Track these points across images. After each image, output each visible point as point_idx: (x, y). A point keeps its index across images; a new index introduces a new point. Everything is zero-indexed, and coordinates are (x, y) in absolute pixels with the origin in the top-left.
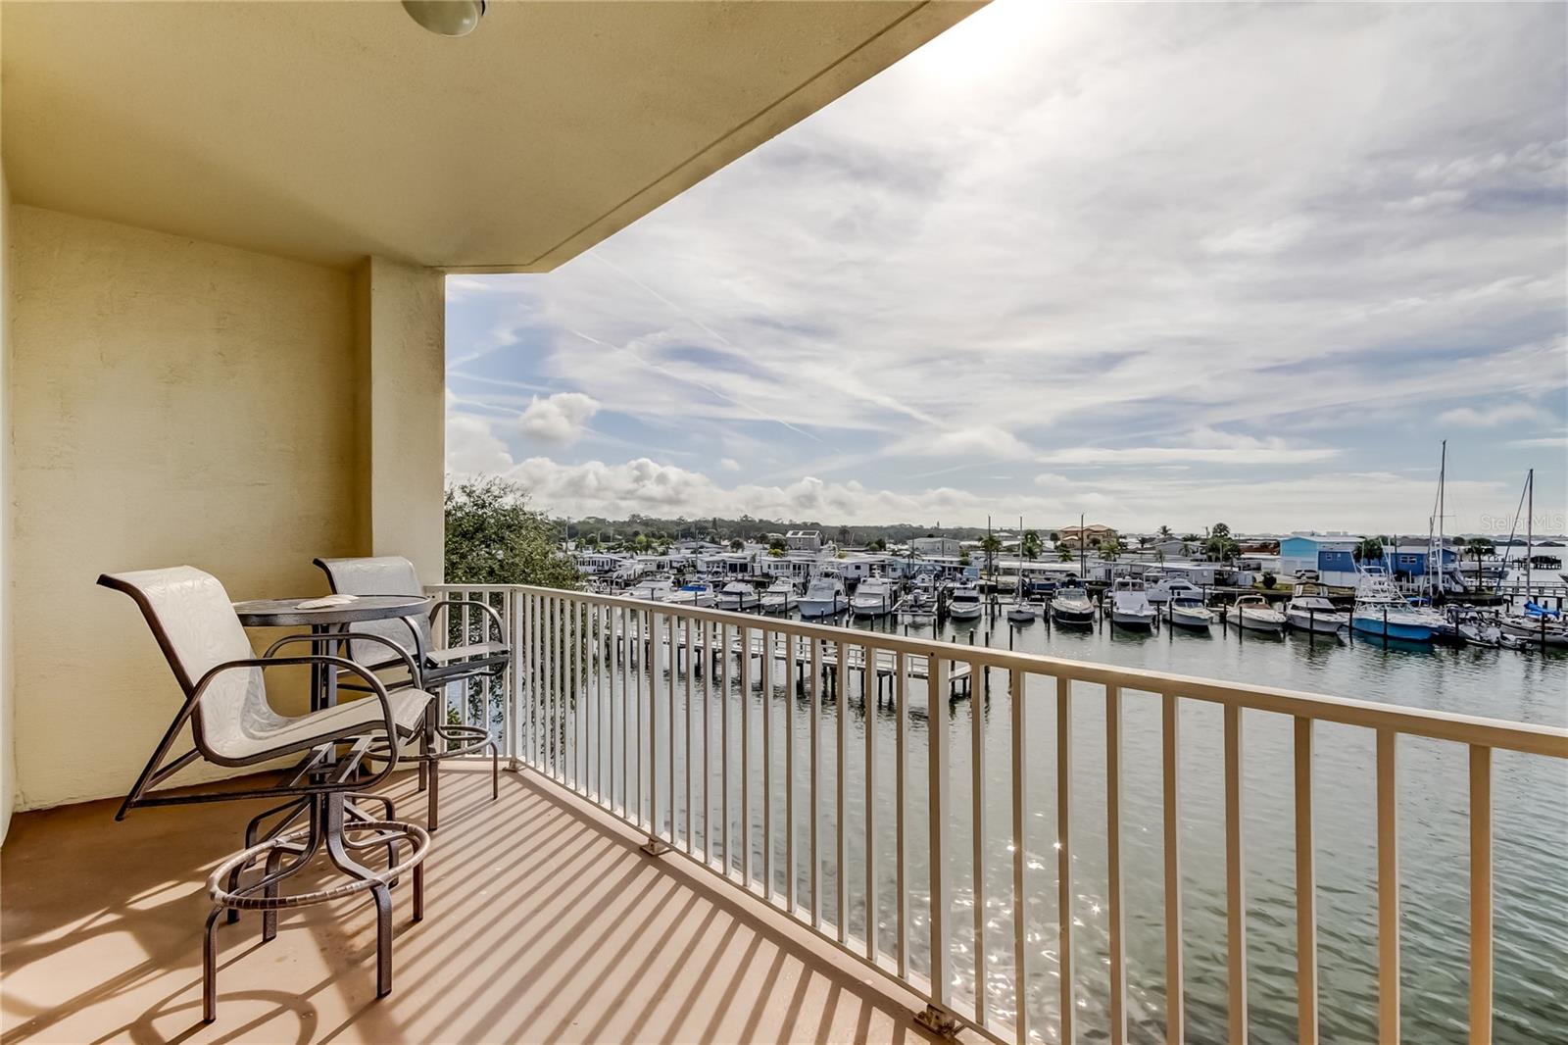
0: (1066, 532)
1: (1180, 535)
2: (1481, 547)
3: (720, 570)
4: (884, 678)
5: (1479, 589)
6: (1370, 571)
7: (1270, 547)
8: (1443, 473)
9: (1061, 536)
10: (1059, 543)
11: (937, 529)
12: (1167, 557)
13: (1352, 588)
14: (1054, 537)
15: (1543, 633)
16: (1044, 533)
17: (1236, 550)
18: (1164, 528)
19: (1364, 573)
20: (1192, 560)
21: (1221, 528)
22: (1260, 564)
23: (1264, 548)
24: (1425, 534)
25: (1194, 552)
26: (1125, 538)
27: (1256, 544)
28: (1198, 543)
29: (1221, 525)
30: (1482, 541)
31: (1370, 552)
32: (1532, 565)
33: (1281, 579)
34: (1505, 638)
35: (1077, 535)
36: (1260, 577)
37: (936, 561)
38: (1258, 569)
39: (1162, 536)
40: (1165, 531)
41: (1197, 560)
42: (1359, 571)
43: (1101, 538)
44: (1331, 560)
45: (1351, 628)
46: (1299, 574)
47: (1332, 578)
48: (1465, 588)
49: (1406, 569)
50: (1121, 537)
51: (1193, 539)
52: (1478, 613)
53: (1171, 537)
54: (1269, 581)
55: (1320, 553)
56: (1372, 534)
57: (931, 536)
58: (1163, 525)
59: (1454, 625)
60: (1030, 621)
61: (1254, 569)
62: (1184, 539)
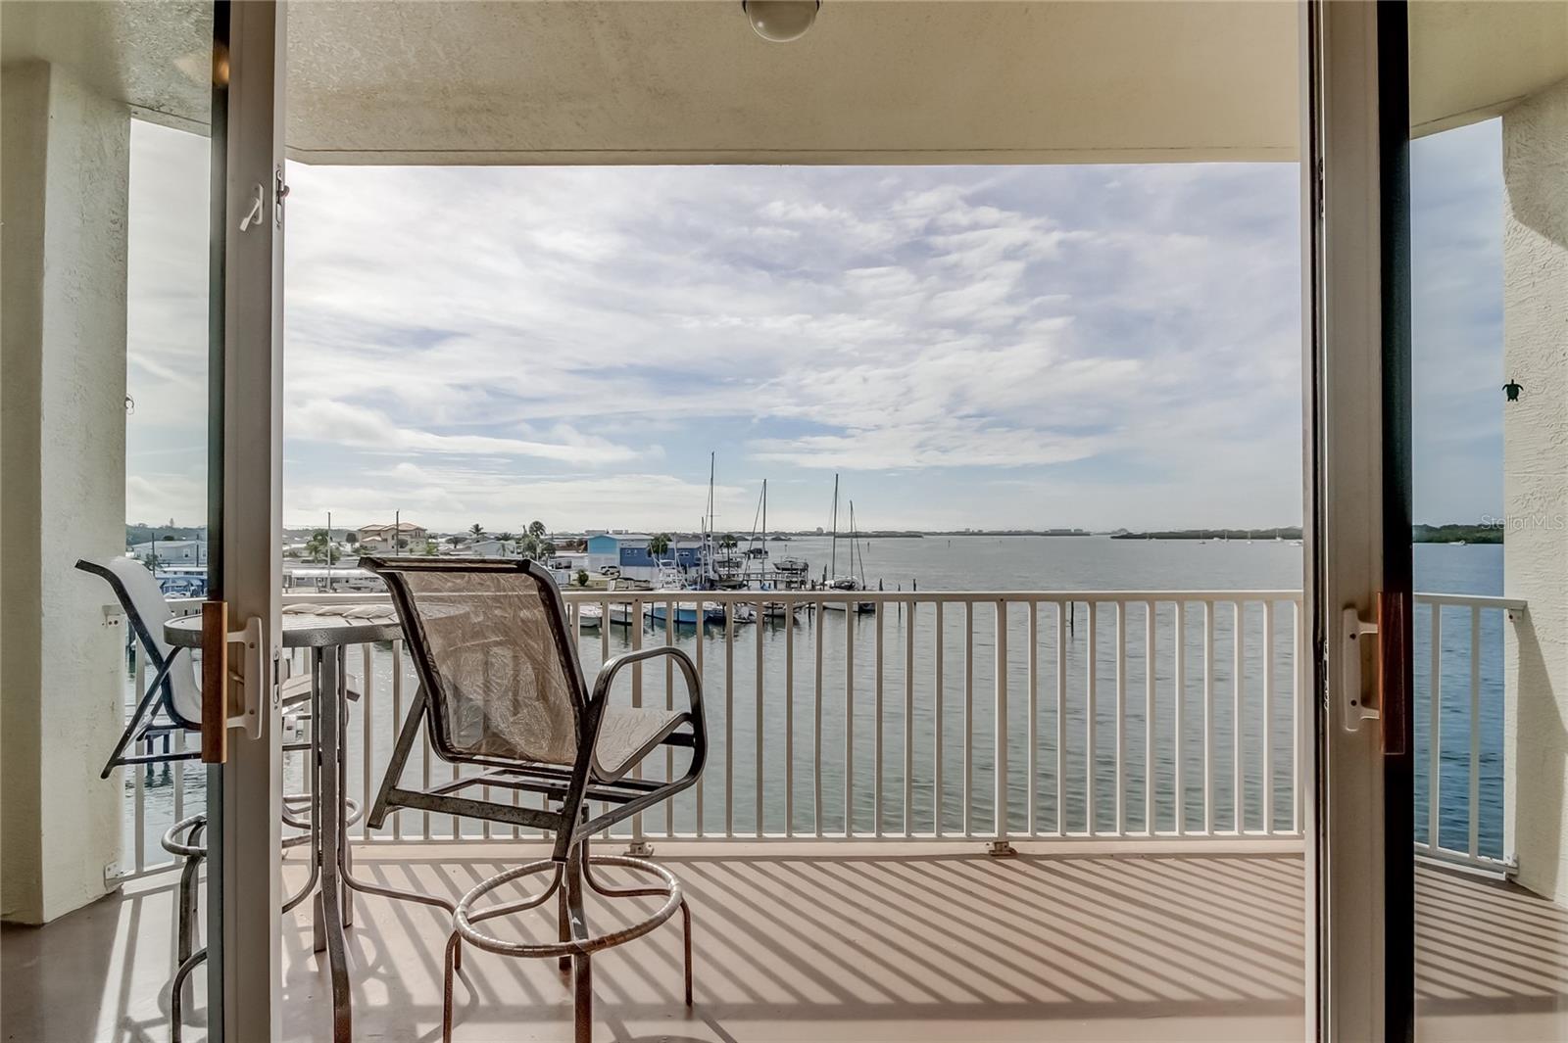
0: (366, 532)
1: (493, 534)
2: (729, 540)
4: (155, 741)
5: (729, 576)
6: (664, 564)
7: (580, 544)
8: (712, 478)
9: (359, 536)
10: (357, 545)
11: (170, 528)
13: (645, 581)
14: (351, 537)
15: (773, 608)
16: (339, 532)
17: (551, 549)
18: (477, 527)
19: (661, 566)
21: (538, 527)
22: (570, 563)
23: (569, 546)
24: (699, 531)
25: (512, 552)
26: (434, 538)
27: (562, 542)
28: (514, 542)
29: (537, 523)
30: (729, 537)
31: (659, 547)
32: (752, 556)
33: (593, 577)
34: (751, 615)
35: (379, 535)
36: (575, 576)
37: (187, 573)
38: (568, 567)
39: (475, 536)
40: (477, 529)
42: (658, 566)
43: (408, 538)
44: (630, 556)
45: (652, 617)
46: (604, 570)
47: (629, 571)
48: (720, 576)
49: (689, 560)
50: (431, 537)
51: (506, 537)
53: (485, 538)
54: (583, 580)
55: (622, 550)
56: (658, 530)
57: (169, 539)
58: (474, 524)
59: (721, 607)
61: (566, 567)
62: (498, 539)
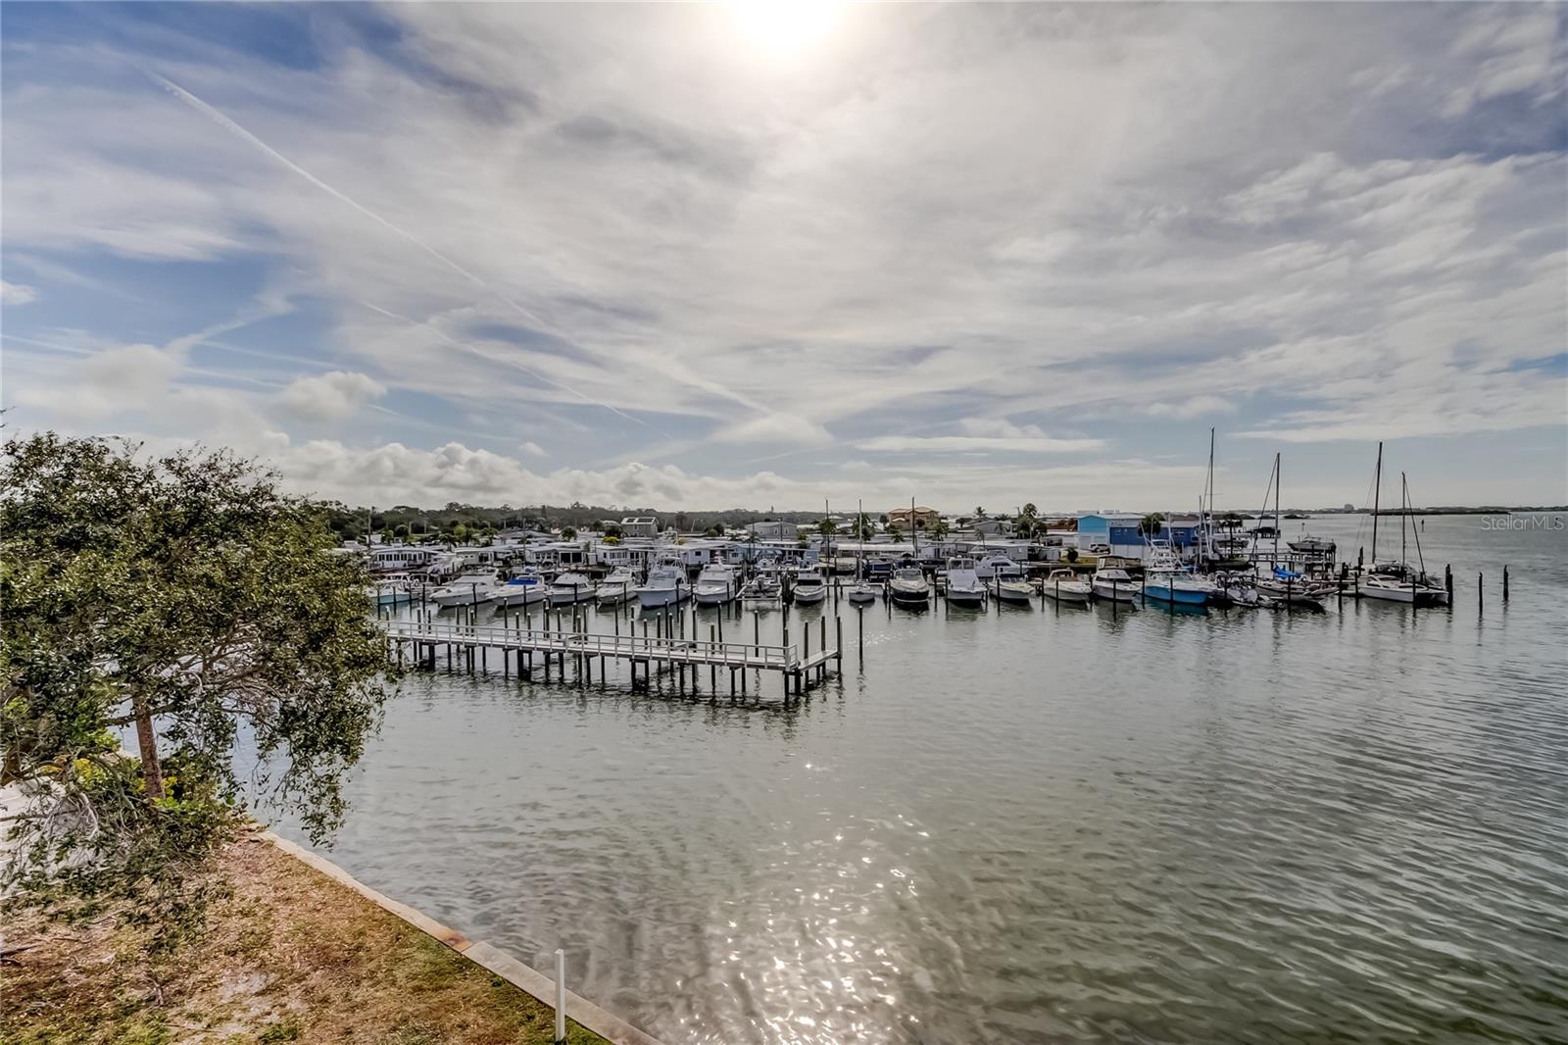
0: (894, 514)
1: (992, 515)
2: (1233, 519)
3: (551, 560)
4: (736, 671)
5: (1231, 556)
6: (1157, 544)
7: (1072, 524)
8: (1212, 456)
9: (889, 518)
10: (888, 525)
11: (771, 513)
12: (987, 535)
13: (1136, 559)
14: (884, 519)
15: (1289, 593)
16: (875, 515)
17: (1043, 528)
18: (979, 509)
19: (1153, 546)
20: (1007, 538)
21: (1030, 508)
22: (1061, 540)
23: (1061, 525)
24: (1196, 510)
25: (1008, 531)
26: (945, 518)
27: (1055, 522)
28: (1009, 522)
29: (1030, 505)
30: (1232, 516)
31: (1152, 527)
32: (1260, 535)
33: (1082, 553)
34: (1261, 599)
35: (903, 517)
36: (1064, 553)
37: (775, 545)
38: (1060, 544)
39: (978, 517)
40: (980, 511)
41: (1012, 538)
42: (1150, 544)
43: (925, 519)
44: (1121, 534)
45: (1143, 595)
46: (1094, 548)
47: (1119, 550)
48: (1221, 556)
49: (1184, 539)
50: (943, 518)
51: (1004, 518)
52: (1240, 577)
53: (986, 519)
54: (1073, 555)
55: (1111, 528)
56: (1150, 510)
57: (767, 520)
58: (978, 506)
59: (1223, 589)
60: (871, 602)
61: (1057, 545)
62: (997, 519)
